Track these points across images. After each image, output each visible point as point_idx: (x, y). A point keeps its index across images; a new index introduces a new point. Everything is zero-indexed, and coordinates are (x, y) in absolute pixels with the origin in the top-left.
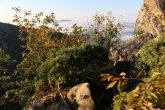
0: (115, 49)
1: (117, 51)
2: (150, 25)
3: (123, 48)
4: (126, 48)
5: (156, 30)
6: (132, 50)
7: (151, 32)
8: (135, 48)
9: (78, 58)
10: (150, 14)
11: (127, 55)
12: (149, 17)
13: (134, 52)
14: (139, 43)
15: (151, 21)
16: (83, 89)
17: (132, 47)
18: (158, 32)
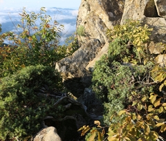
0: (62, 65)
1: (64, 67)
2: (96, 30)
3: (71, 62)
4: (74, 61)
5: (103, 35)
6: (82, 63)
7: (98, 38)
8: (84, 59)
9: (27, 94)
10: (94, 15)
11: (76, 70)
12: (94, 20)
13: (84, 65)
14: (88, 53)
15: (97, 25)
16: (51, 137)
17: (81, 59)
18: (105, 37)
